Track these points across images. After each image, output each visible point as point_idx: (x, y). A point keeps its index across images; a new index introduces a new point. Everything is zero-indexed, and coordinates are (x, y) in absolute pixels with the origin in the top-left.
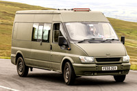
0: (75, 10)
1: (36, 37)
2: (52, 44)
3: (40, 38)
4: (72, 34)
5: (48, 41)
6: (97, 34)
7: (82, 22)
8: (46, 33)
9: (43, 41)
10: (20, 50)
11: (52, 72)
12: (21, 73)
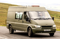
0: (33, 6)
1: (17, 17)
3: (18, 18)
4: (32, 16)
5: (22, 19)
6: (42, 16)
7: (36, 11)
8: (21, 16)
9: (20, 19)
10: (10, 23)
12: (11, 32)
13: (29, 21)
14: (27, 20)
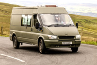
1: (23, 23)
2: (32, 27)
3: (26, 24)
4: (44, 21)
5: (30, 26)
8: (29, 21)
9: (28, 26)
10: (14, 31)
11: (32, 45)
12: (15, 46)
13: (41, 29)
14: (37, 28)
